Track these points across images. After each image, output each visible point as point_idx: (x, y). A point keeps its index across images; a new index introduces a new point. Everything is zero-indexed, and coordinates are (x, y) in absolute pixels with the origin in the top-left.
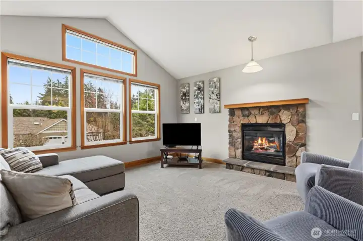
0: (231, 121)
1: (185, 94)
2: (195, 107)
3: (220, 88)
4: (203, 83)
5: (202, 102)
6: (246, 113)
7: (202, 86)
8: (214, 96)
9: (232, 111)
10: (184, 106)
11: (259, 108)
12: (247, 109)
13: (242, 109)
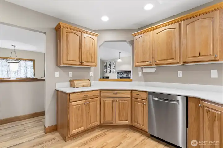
0: (118, 76)
1: (105, 66)
2: (108, 71)
3: (115, 65)
4: (110, 62)
5: (110, 69)
6: (121, 73)
7: (110, 63)
8: (113, 67)
9: (118, 73)
10: (105, 70)
11: (125, 72)
12: (122, 72)
13: (120, 72)
